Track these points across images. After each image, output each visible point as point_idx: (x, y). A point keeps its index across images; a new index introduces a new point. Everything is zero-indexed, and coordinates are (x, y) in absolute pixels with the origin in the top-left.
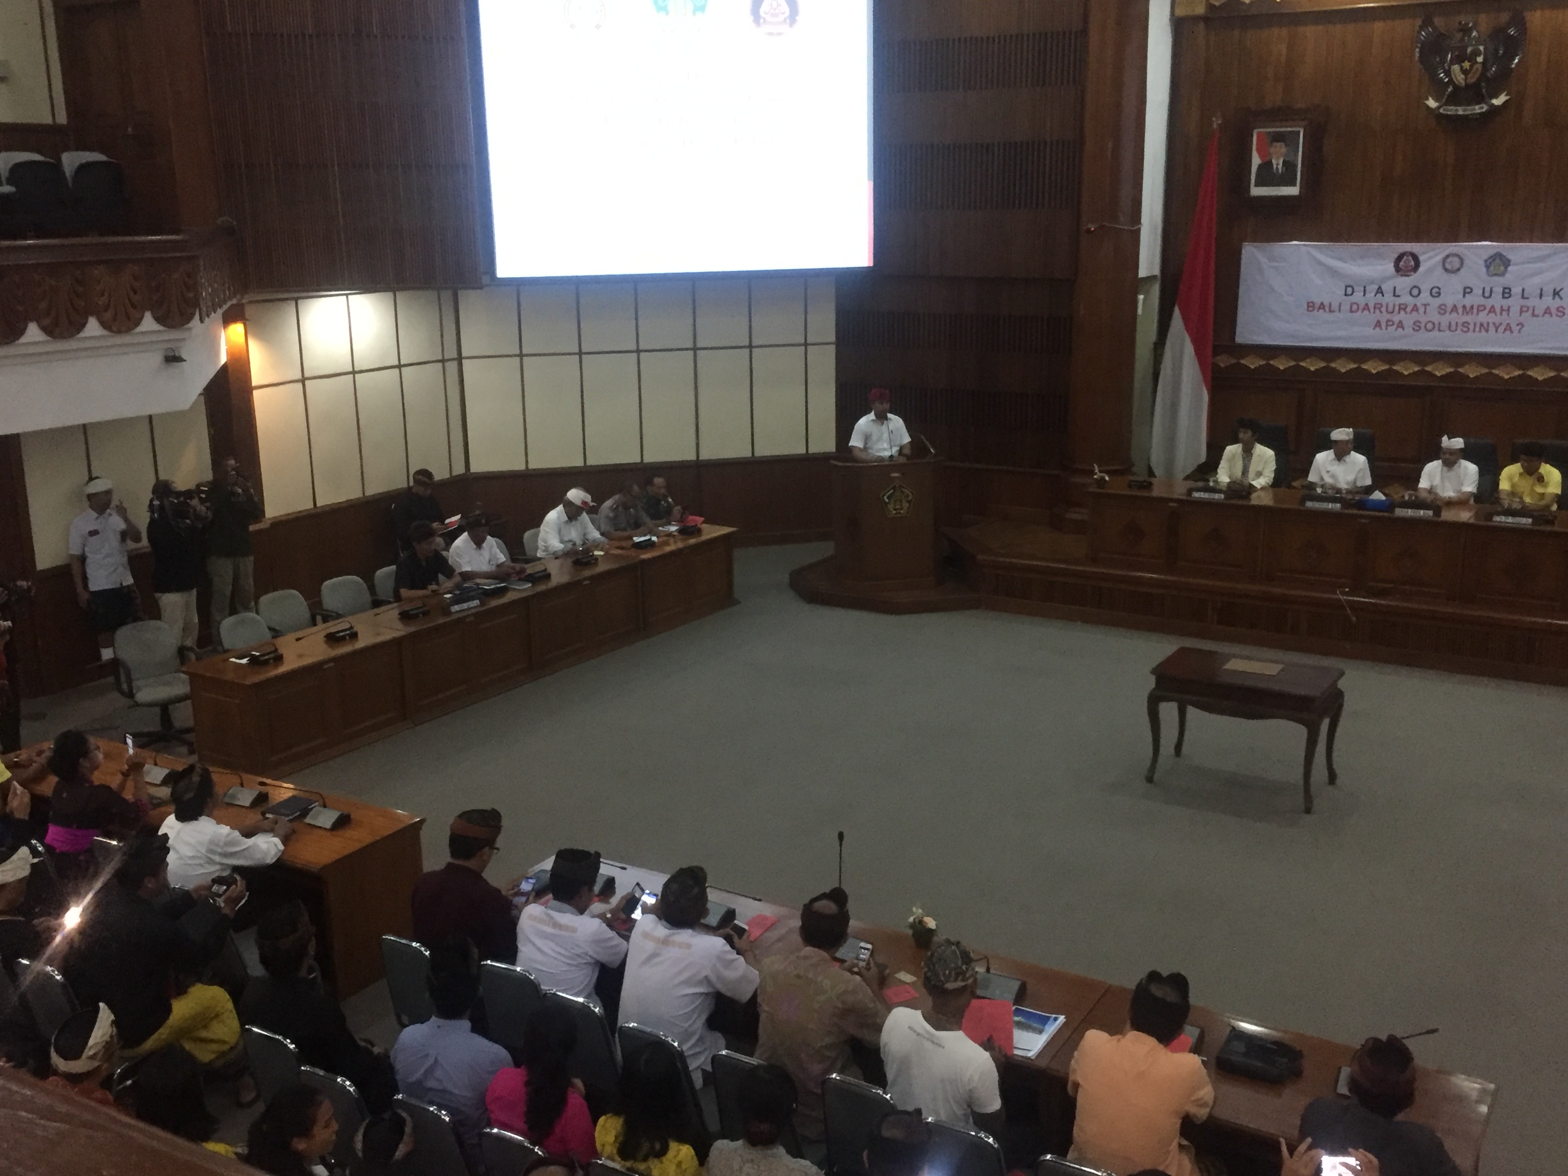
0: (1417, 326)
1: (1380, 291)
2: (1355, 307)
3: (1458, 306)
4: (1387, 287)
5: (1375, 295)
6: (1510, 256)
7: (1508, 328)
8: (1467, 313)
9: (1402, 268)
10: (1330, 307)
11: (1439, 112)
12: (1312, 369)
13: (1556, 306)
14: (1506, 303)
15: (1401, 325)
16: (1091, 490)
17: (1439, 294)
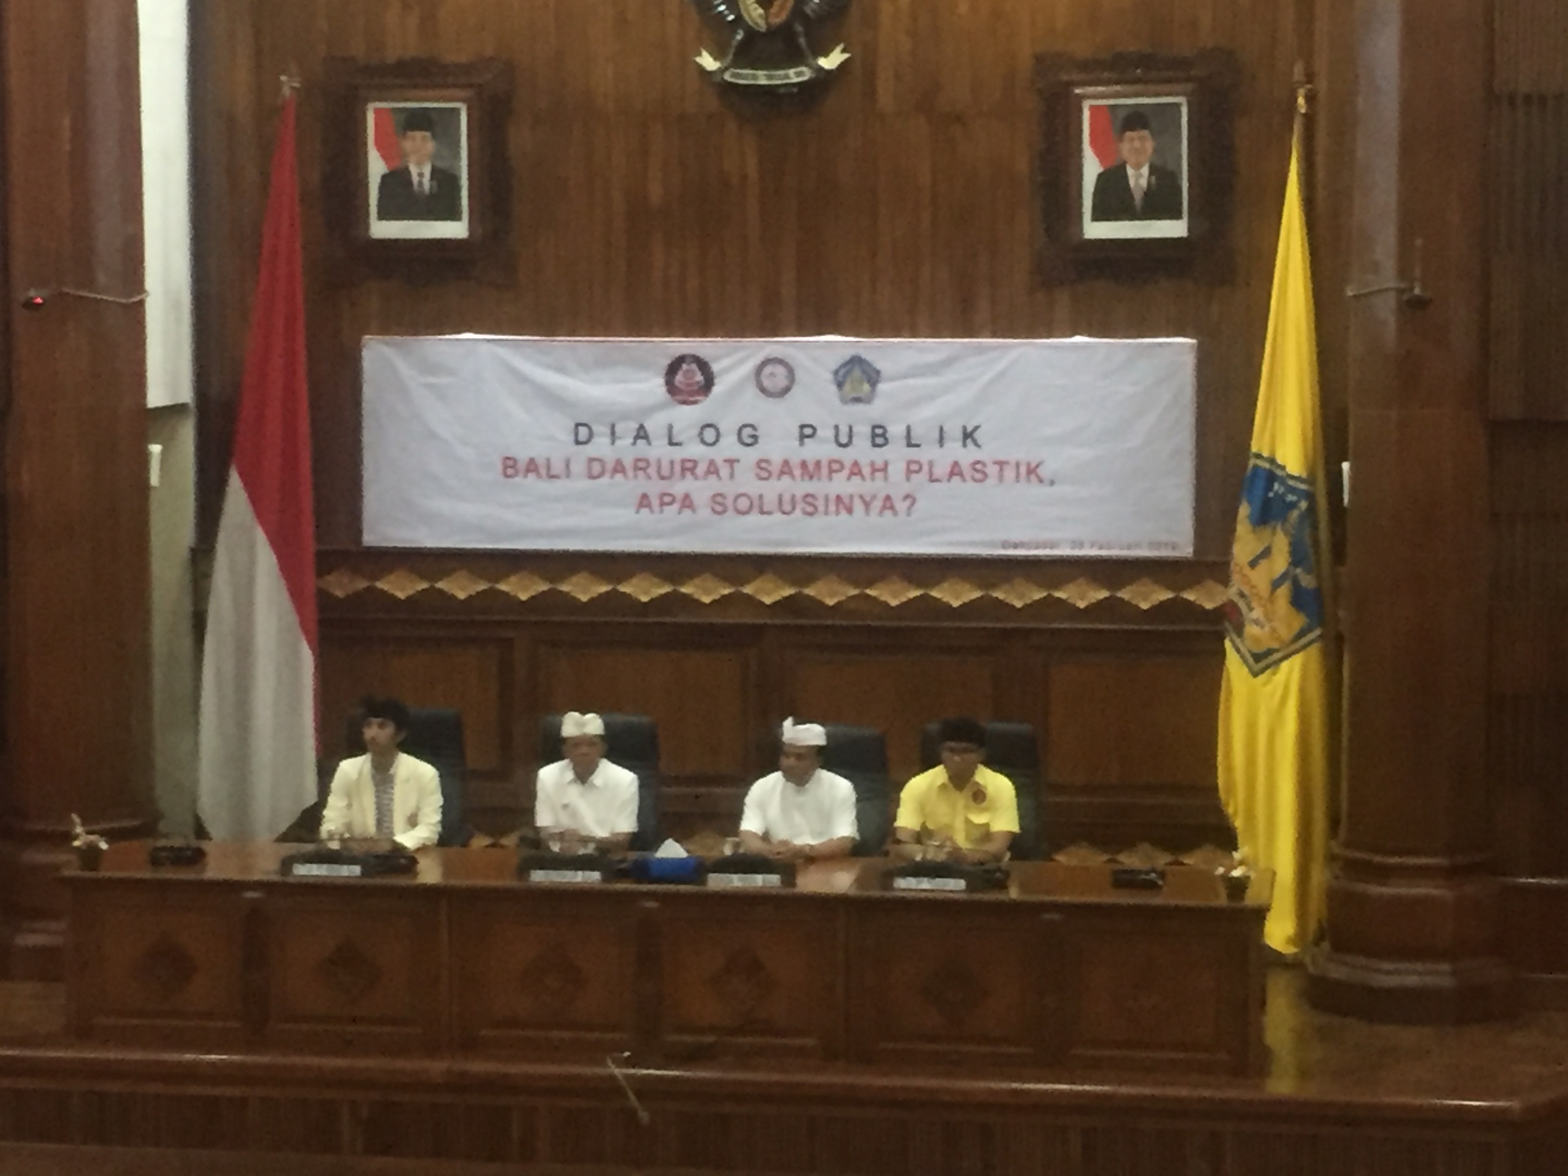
0: (719, 504)
1: (642, 434)
2: (596, 468)
3: (792, 463)
4: (655, 425)
5: (634, 443)
6: (880, 364)
7: (888, 503)
8: (811, 477)
9: (682, 387)
10: (548, 468)
11: (723, 79)
12: (524, 597)
13: (971, 459)
14: (879, 455)
15: (687, 502)
16: (67, 873)
17: (755, 437)
